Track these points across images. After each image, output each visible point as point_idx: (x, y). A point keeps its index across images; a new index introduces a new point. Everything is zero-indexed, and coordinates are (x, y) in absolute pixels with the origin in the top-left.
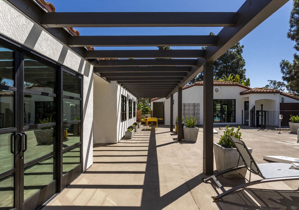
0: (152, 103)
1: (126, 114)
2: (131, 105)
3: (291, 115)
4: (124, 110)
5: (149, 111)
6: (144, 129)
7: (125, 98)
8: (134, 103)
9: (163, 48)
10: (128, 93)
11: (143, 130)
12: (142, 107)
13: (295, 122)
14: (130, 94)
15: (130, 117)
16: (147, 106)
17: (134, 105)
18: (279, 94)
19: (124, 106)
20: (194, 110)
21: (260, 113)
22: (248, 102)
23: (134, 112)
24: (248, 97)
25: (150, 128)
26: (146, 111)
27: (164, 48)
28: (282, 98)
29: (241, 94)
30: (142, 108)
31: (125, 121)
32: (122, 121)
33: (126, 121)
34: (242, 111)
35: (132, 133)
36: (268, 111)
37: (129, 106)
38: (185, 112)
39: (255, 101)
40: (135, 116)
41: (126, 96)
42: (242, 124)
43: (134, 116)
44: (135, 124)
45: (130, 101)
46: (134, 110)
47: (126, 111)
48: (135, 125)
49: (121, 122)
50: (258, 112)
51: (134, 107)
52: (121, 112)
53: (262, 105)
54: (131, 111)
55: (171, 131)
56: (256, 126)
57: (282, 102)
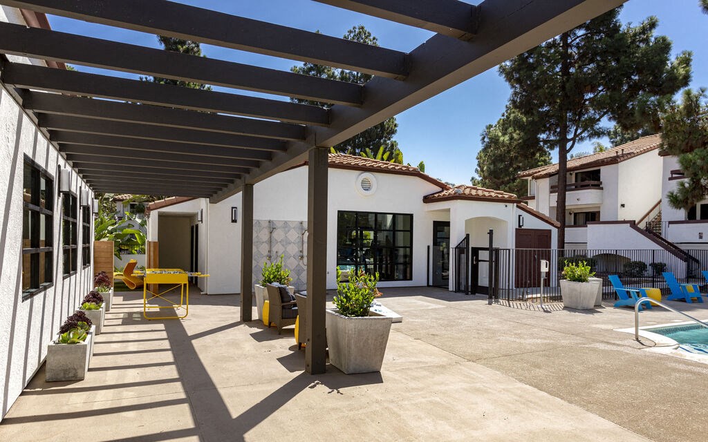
0: (154, 215)
1: (49, 255)
2: (75, 217)
3: (566, 262)
4: (42, 237)
5: (137, 244)
6: (130, 314)
7: (43, 181)
8: (86, 209)
9: (177, 50)
10: (62, 162)
11: (129, 320)
12: (110, 228)
13: (574, 281)
14: (69, 168)
15: (70, 268)
16: (129, 226)
17: (86, 219)
18: (515, 204)
19: (42, 217)
20: (300, 245)
21: (484, 255)
22: (447, 224)
23: (84, 249)
24: (449, 210)
25: (155, 308)
26: (125, 244)
27: (181, 50)
28: (520, 216)
29: (428, 199)
30: (111, 232)
31: (45, 288)
32: (32, 295)
33: (50, 291)
34: (429, 247)
35: (85, 353)
36: (509, 250)
37: (66, 223)
38: (274, 250)
39: (466, 221)
40: (89, 262)
41: (52, 171)
42: (428, 286)
43: (86, 262)
44: (95, 298)
45: (70, 201)
46: (86, 239)
47: (49, 242)
48: (93, 305)
49: (25, 299)
50: (476, 251)
51: (84, 227)
52: (24, 245)
53: (491, 233)
54: (75, 242)
55: (246, 318)
56: (470, 290)
57: (520, 226)
